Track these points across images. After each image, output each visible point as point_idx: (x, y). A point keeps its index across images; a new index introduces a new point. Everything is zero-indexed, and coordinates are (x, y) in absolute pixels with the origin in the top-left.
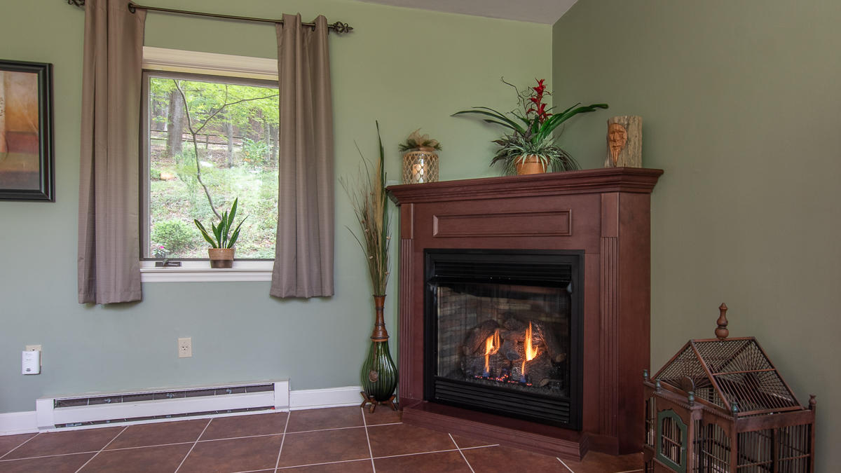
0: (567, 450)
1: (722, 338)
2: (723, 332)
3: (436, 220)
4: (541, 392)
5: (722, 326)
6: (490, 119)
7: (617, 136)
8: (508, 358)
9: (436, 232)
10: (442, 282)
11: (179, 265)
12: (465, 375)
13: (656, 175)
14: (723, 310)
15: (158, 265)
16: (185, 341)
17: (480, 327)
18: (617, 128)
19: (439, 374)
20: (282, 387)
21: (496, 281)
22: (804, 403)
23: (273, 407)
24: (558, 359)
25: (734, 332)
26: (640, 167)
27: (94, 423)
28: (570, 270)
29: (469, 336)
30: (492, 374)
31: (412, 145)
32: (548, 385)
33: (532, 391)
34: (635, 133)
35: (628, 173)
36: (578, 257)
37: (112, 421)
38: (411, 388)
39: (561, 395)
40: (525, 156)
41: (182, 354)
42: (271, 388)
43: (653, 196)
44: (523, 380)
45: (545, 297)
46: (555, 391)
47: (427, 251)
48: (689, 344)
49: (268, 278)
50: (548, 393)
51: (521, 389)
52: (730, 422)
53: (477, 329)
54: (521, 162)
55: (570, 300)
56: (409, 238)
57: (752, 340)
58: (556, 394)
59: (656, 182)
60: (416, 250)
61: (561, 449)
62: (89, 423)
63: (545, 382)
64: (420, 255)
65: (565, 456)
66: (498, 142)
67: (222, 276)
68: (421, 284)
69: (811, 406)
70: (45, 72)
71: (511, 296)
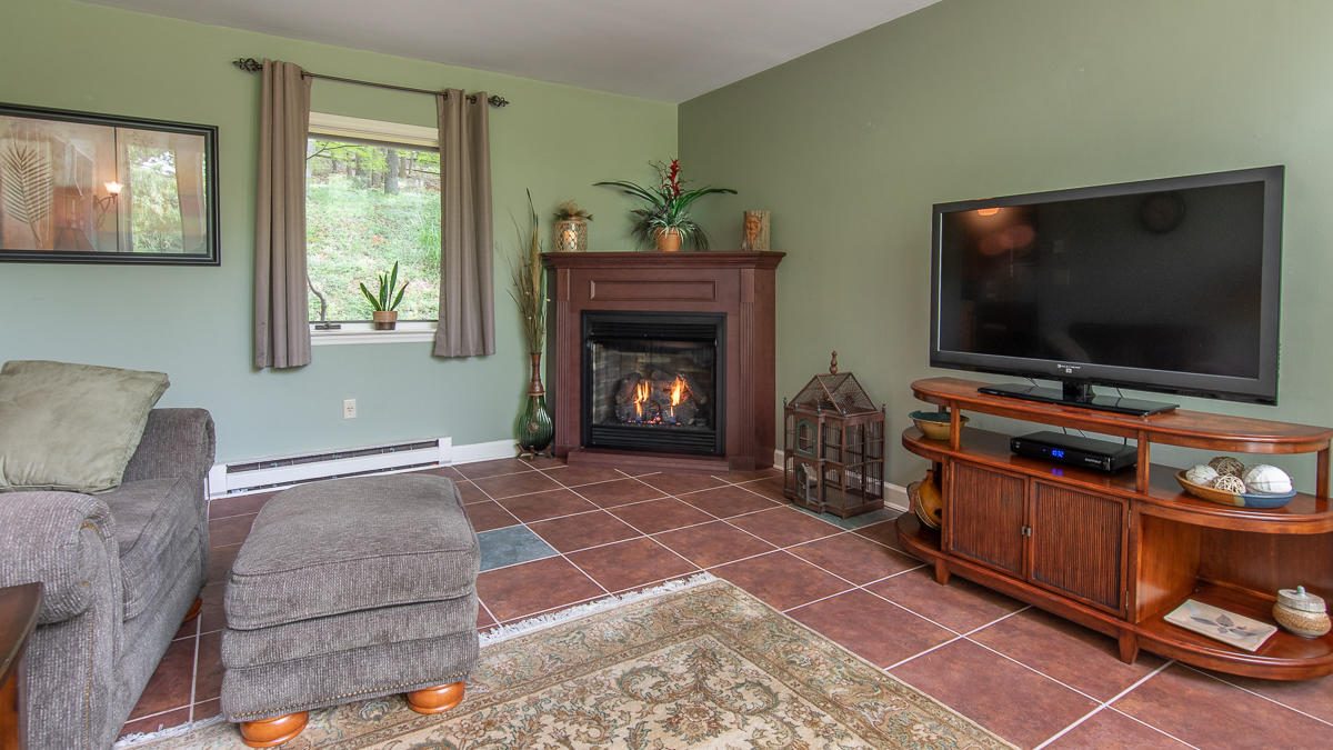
0: (719, 469)
1: (833, 373)
2: (834, 369)
3: (593, 285)
4: (691, 429)
5: (833, 365)
6: (628, 190)
7: (753, 226)
8: (658, 403)
9: (593, 296)
10: (597, 340)
11: (339, 327)
12: (619, 421)
13: (779, 256)
14: (834, 355)
15: (317, 328)
16: (350, 402)
17: (628, 379)
18: (753, 219)
19: (594, 422)
20: (445, 442)
21: (650, 338)
22: (879, 410)
23: (437, 463)
24: (702, 402)
25: (841, 369)
26: (768, 250)
27: (263, 487)
28: (715, 329)
29: (618, 387)
30: (645, 418)
31: (564, 215)
32: (694, 423)
33: (681, 428)
34: (765, 223)
35: (763, 255)
36: (722, 317)
37: (278, 485)
38: (569, 436)
39: (707, 430)
40: (667, 229)
41: (348, 415)
42: (436, 444)
43: (777, 271)
44: (672, 421)
45: (693, 350)
46: (701, 427)
47: (583, 313)
48: (816, 377)
49: (430, 338)
50: (695, 429)
51: (673, 427)
52: (842, 420)
53: (626, 381)
54: (664, 233)
55: (715, 352)
56: (566, 299)
57: (850, 374)
58: (702, 430)
59: (779, 261)
60: (572, 311)
61: (714, 468)
62: (258, 488)
63: (691, 421)
64: (577, 316)
65: (718, 473)
66: (637, 212)
67: (385, 338)
68: (577, 340)
69: (883, 411)
70: (211, 135)
71: (653, 351)
